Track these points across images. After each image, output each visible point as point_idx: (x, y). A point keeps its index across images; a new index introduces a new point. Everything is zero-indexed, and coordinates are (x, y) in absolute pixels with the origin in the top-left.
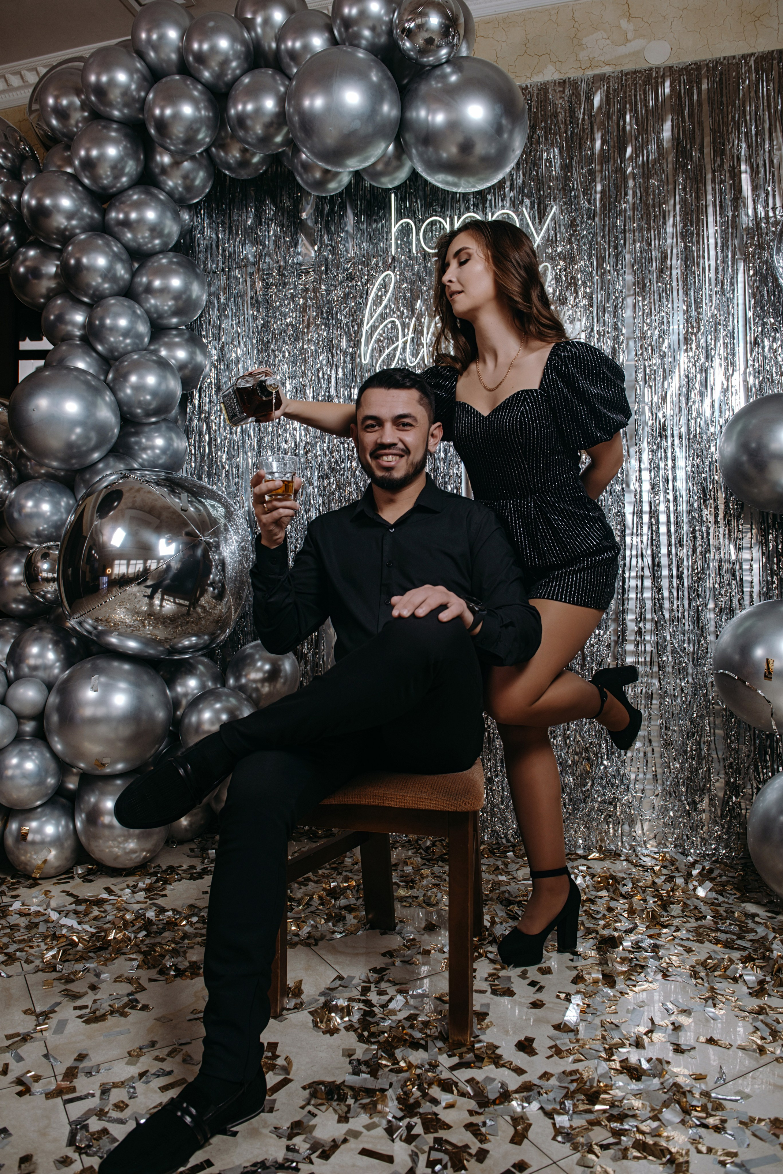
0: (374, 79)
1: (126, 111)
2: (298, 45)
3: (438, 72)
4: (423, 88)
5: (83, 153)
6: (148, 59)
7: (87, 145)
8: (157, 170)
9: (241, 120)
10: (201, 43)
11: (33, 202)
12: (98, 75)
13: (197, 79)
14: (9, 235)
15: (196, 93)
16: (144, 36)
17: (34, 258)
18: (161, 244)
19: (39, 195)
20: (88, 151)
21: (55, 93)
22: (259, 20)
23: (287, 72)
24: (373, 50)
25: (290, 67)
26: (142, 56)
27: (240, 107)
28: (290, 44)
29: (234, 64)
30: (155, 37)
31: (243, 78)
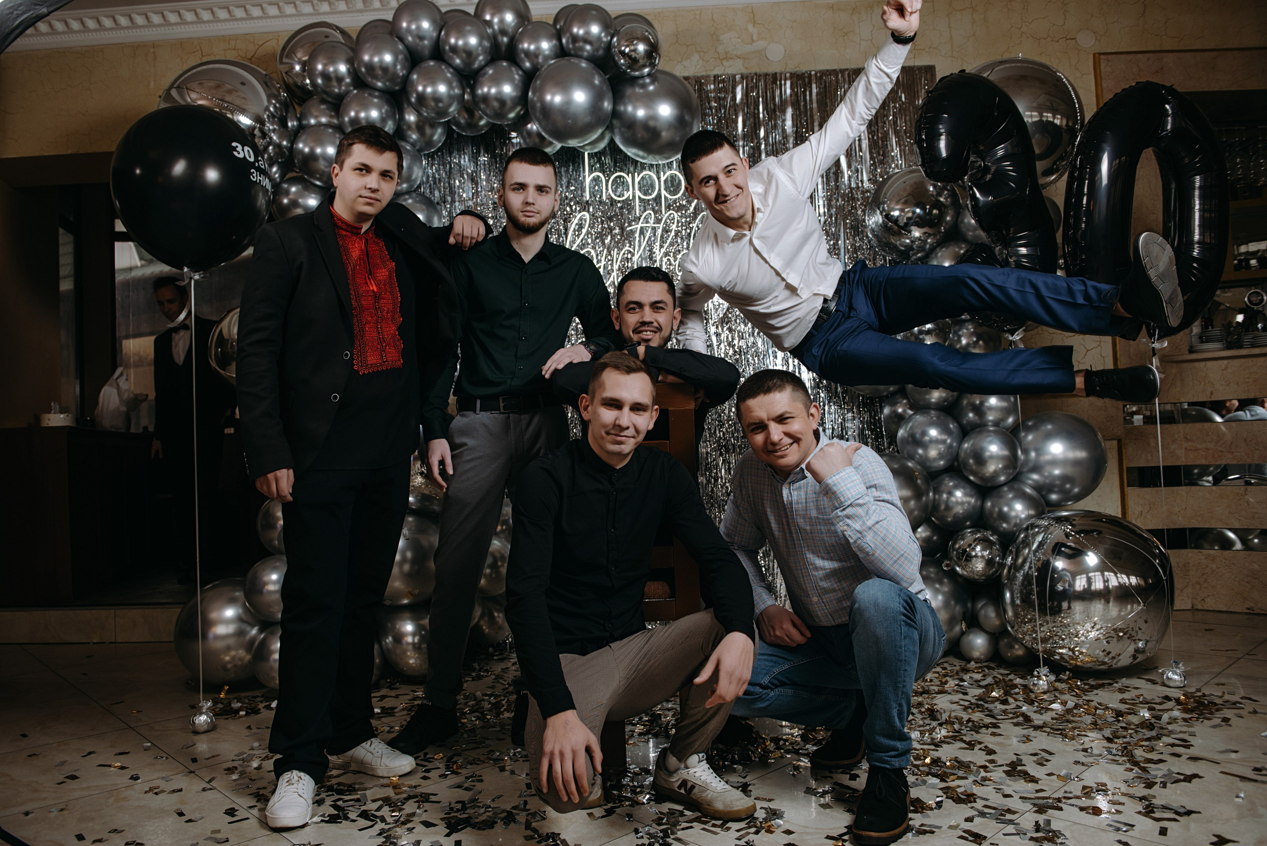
0: (597, 82)
1: (387, 84)
2: (532, 47)
3: (641, 82)
4: (629, 91)
5: (353, 114)
6: (406, 42)
7: (357, 109)
8: (405, 127)
9: (486, 98)
10: (457, 39)
11: (307, 150)
12: (372, 56)
13: (450, 65)
14: (275, 173)
15: (449, 75)
16: (404, 25)
17: (295, 193)
18: (407, 188)
19: (312, 145)
20: (357, 113)
21: (324, 61)
22: (496, 20)
23: (521, 64)
24: (592, 60)
25: (523, 62)
26: (402, 40)
27: (486, 90)
28: (526, 45)
29: (481, 58)
30: (413, 27)
31: (487, 69)
